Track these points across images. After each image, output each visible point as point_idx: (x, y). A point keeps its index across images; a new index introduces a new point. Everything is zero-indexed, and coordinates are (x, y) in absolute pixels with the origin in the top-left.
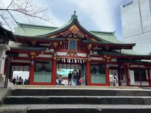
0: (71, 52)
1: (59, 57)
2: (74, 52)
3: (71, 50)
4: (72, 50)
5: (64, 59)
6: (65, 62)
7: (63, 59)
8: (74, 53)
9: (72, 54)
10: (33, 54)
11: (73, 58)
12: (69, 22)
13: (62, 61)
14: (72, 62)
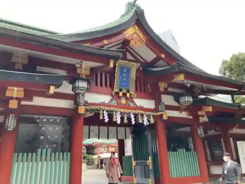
0: (121, 94)
1: (93, 107)
2: (128, 95)
3: (121, 90)
4: (124, 91)
5: (105, 112)
6: (107, 120)
7: (103, 114)
8: (127, 99)
9: (123, 101)
10: (15, 96)
11: (126, 111)
12: (123, 16)
13: (101, 117)
14: (126, 121)
